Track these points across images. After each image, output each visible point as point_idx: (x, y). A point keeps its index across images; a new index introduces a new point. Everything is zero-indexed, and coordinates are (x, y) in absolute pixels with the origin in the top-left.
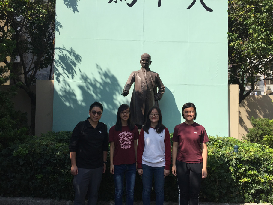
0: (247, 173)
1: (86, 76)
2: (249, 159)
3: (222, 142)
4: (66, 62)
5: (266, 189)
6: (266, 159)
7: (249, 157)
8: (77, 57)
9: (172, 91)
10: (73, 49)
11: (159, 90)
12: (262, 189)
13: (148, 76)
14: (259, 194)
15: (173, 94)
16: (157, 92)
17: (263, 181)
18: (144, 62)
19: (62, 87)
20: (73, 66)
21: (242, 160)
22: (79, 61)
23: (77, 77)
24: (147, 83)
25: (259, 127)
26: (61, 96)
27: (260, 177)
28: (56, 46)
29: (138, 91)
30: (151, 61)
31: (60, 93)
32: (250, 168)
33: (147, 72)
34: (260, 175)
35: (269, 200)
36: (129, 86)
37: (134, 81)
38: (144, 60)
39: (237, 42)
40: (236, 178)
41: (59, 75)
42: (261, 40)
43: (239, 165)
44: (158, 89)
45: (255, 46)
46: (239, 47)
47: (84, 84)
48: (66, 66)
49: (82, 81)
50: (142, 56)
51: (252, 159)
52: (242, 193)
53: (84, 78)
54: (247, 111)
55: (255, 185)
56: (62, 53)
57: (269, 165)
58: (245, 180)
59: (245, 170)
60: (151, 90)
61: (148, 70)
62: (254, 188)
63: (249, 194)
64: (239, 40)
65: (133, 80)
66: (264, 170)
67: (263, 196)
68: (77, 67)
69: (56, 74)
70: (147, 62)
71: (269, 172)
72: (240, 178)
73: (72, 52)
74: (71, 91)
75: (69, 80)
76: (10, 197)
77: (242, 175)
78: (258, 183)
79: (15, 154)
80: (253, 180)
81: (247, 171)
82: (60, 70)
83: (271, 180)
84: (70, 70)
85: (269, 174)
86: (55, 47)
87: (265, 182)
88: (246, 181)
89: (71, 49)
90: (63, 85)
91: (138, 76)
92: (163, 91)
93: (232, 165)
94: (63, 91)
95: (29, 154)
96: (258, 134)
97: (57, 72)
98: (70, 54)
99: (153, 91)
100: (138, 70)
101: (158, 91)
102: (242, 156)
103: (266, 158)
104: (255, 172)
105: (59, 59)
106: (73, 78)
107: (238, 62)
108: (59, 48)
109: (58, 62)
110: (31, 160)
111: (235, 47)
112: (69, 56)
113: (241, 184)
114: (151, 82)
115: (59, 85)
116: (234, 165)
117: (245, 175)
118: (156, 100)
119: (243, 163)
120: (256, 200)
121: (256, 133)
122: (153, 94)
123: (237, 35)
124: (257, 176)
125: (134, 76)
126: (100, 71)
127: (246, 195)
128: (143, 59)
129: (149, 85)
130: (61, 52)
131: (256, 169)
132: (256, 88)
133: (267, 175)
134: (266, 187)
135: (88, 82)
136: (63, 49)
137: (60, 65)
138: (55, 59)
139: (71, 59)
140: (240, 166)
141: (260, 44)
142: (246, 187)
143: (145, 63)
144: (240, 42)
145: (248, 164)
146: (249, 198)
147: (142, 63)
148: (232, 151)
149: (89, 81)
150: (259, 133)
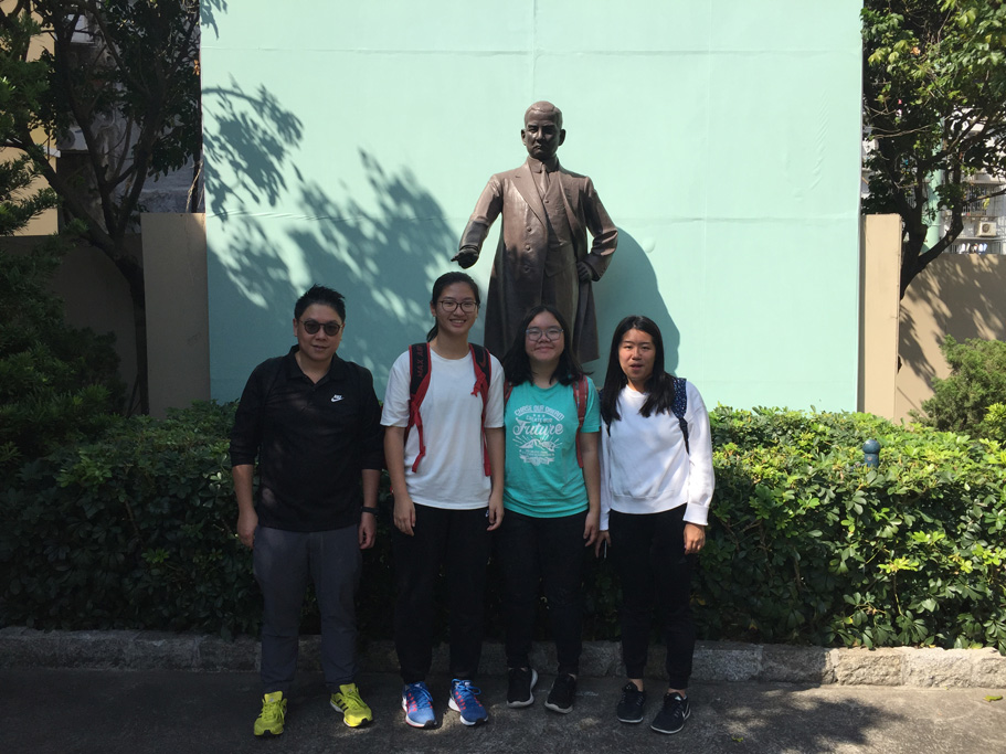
0: (909, 538)
1: (322, 194)
2: (917, 490)
3: (829, 431)
4: (244, 142)
5: (980, 597)
6: (982, 489)
7: (919, 484)
8: (287, 123)
9: (644, 245)
10: (270, 90)
11: (594, 243)
12: (965, 597)
13: (553, 188)
14: (953, 615)
15: (648, 255)
16: (589, 251)
17: (967, 567)
18: (534, 135)
19: (236, 238)
20: (273, 159)
21: (890, 492)
22: (294, 137)
23: (290, 196)
24: (547, 216)
25: (972, 372)
26: (235, 272)
27: (957, 553)
28: (206, 82)
29: (514, 249)
30: (564, 132)
31: (228, 259)
32: (921, 520)
33: (547, 172)
34: (959, 547)
35: (991, 636)
36: (480, 229)
37: (501, 210)
38: (534, 129)
39: (897, 45)
40: (867, 558)
41: (221, 192)
42: (989, 37)
43: (879, 511)
44: (590, 238)
45: (965, 60)
46: (907, 68)
47: (314, 227)
48: (245, 160)
49: (307, 213)
50: (528, 112)
51: (928, 490)
52: (888, 610)
53: (315, 202)
54: (937, 315)
55: (939, 583)
56: (229, 110)
57: (991, 512)
58: (902, 563)
59: (903, 530)
60: (562, 242)
61: (552, 165)
62: (935, 594)
63: (916, 616)
64: (908, 37)
65: (497, 204)
66: (972, 530)
67: (967, 623)
68: (287, 159)
69: (212, 188)
70: (549, 136)
71: (993, 536)
72: (882, 557)
73: (264, 103)
74: (270, 252)
75: (261, 211)
76: (59, 628)
77: (890, 546)
78: (949, 575)
79: (63, 479)
80: (931, 565)
81: (909, 534)
82: (227, 174)
83: (998, 563)
84: (264, 173)
85: (990, 544)
86: (204, 84)
87: (976, 572)
88: (905, 568)
89: (263, 92)
90: (239, 229)
91: (516, 191)
92: (612, 245)
93: (853, 512)
94: (238, 252)
95: (114, 478)
96: (968, 400)
97: (216, 182)
98: (261, 112)
99: (571, 246)
100: (514, 168)
101: (590, 246)
102: (892, 477)
103: (984, 487)
104: (939, 536)
105: (222, 132)
106: (273, 202)
107: (902, 126)
108: (219, 91)
109: (216, 144)
110: (122, 500)
111: (889, 68)
112: (257, 119)
113: (886, 578)
114: (565, 211)
115: (223, 229)
116: (860, 510)
117: (899, 545)
118: (584, 281)
119: (894, 504)
120: (941, 635)
121: (959, 396)
122: (571, 259)
123: (901, 17)
124: (947, 551)
125: (501, 191)
126: (376, 176)
127: (905, 618)
128: (530, 123)
129: (555, 224)
130: (226, 105)
131: (944, 526)
132: (984, 231)
133: (985, 547)
134: (979, 588)
135: (331, 218)
136: (232, 93)
137: (223, 153)
138: (203, 131)
139: (265, 132)
140: (882, 514)
141: (985, 53)
142: (905, 591)
143: (538, 141)
144: (907, 47)
145: (912, 506)
146: (915, 630)
147: (530, 138)
148: (858, 463)
149: (332, 211)
150: (971, 396)
